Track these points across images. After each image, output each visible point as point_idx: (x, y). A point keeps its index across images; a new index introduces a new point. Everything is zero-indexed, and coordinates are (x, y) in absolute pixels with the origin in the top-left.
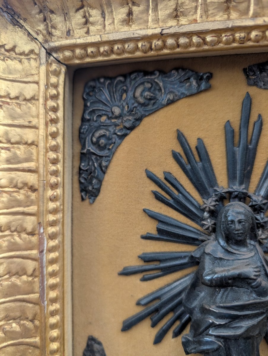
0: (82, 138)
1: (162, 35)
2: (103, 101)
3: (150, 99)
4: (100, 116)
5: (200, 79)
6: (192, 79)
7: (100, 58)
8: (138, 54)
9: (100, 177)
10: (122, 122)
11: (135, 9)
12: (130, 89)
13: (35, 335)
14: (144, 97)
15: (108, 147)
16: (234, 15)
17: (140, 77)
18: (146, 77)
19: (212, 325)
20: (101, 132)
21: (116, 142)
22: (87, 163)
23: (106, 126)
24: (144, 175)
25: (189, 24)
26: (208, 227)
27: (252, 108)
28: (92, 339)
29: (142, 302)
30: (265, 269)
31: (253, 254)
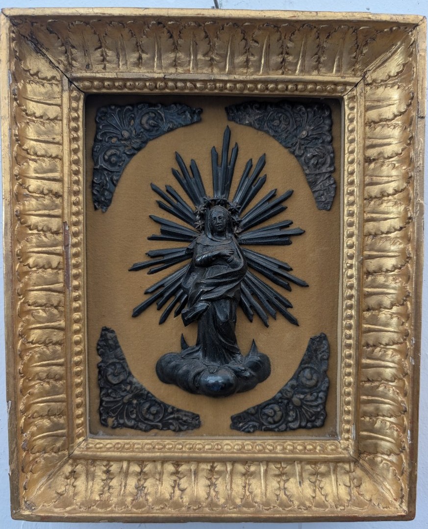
0: (96, 156)
1: (165, 79)
2: (114, 125)
3: (154, 127)
4: (111, 138)
5: (193, 113)
6: (187, 112)
7: (115, 91)
8: (146, 90)
9: (111, 189)
10: (131, 144)
11: (144, 56)
12: (137, 117)
13: (59, 319)
14: (149, 124)
15: (118, 164)
16: (215, 70)
17: (146, 107)
18: (151, 108)
19: (203, 293)
20: (113, 151)
21: (126, 160)
22: (99, 178)
23: (117, 146)
24: (150, 187)
25: (184, 73)
26: (200, 226)
27: (231, 138)
28: (106, 329)
29: (150, 291)
30: (237, 251)
31: (230, 242)
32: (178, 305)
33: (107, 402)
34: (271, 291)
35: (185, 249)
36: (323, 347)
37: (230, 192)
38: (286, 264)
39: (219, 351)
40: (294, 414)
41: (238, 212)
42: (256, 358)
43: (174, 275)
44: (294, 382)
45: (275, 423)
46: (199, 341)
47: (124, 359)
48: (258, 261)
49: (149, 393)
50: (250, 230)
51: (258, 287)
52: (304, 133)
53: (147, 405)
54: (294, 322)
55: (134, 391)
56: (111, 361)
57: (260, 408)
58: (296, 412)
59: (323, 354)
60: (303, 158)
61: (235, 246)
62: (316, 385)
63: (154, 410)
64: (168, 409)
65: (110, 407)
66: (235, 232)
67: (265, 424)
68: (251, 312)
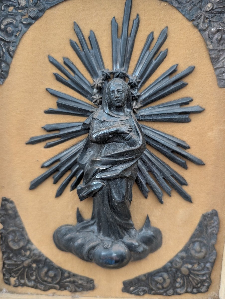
4: (8, 6)
9: (8, 60)
10: (27, 12)
15: (15, 34)
19: (98, 171)
20: (9, 20)
21: (22, 30)
23: (13, 15)
24: (47, 59)
26: (97, 100)
27: (132, 9)
28: (5, 200)
29: (46, 165)
30: (136, 128)
31: (128, 118)
32: (74, 179)
33: (9, 265)
34: (167, 169)
35: (82, 124)
36: (214, 223)
37: (130, 66)
38: (184, 142)
39: (113, 227)
40: (182, 281)
41: (137, 86)
42: (150, 233)
43: (70, 150)
44: (184, 254)
45: (163, 288)
46: (94, 216)
47: (23, 228)
48: (156, 139)
49: (46, 259)
50: (149, 106)
51: (154, 165)
52: (209, 5)
53: (45, 269)
54: (187, 198)
55: (33, 257)
56: (11, 229)
57: (151, 276)
58: (184, 279)
59: (213, 229)
60: (207, 33)
61: (133, 122)
62: (204, 257)
63: (51, 273)
64: (64, 273)
65: (12, 269)
66: (133, 108)
67: (154, 289)
68: (147, 189)
